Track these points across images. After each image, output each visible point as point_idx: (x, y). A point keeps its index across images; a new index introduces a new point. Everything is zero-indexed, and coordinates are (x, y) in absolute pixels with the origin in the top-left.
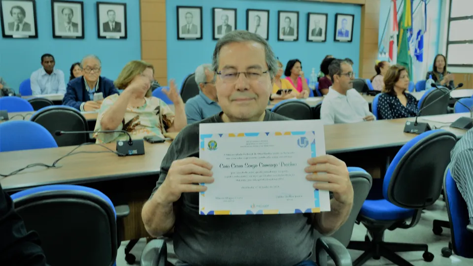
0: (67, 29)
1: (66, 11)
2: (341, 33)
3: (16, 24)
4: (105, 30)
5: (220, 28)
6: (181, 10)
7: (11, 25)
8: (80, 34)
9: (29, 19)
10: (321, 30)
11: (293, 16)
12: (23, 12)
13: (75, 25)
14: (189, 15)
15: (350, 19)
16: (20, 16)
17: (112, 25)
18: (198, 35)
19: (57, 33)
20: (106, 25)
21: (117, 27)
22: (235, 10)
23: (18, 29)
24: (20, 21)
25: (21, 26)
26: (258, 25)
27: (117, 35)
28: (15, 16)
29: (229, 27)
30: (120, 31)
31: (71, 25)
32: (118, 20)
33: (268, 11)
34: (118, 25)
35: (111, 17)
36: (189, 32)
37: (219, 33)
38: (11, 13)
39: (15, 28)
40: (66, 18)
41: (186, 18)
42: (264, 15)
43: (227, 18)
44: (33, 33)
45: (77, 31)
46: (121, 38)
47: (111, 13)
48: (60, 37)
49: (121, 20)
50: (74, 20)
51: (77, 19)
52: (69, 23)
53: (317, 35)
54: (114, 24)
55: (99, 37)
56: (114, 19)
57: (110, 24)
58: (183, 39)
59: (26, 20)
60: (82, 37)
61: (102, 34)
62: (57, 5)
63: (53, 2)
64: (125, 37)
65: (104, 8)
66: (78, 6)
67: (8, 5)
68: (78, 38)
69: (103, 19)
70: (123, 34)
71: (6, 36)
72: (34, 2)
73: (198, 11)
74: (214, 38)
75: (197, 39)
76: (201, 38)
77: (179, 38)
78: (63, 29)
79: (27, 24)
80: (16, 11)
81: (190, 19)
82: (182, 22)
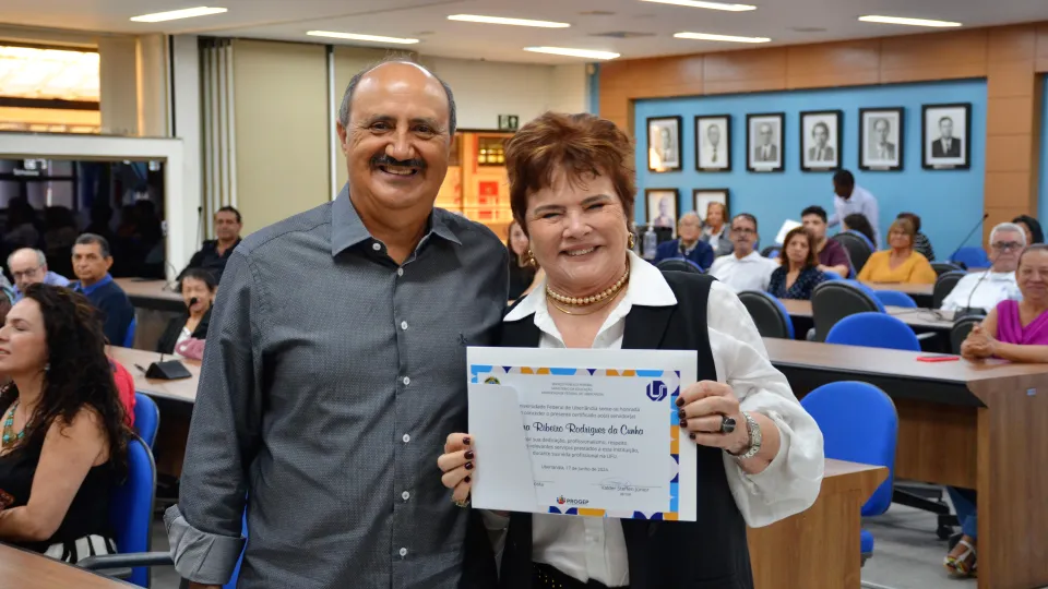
0: (880, 154)
1: (880, 125)
3: (818, 149)
4: (934, 155)
7: (812, 151)
8: (895, 163)
9: (832, 142)
12: (826, 131)
13: (891, 147)
16: (823, 137)
17: (946, 145)
19: (867, 162)
20: (937, 144)
21: (954, 148)
23: (819, 159)
24: (823, 144)
25: (823, 152)
28: (818, 138)
30: (958, 154)
31: (885, 148)
32: (956, 134)
34: (956, 142)
35: (945, 130)
38: (814, 134)
39: (816, 156)
40: (879, 136)
45: (893, 158)
46: (958, 167)
47: (946, 123)
48: (868, 169)
49: (959, 132)
50: (889, 140)
52: (883, 144)
54: (950, 142)
55: (924, 166)
56: (950, 132)
57: (944, 143)
59: (829, 143)
61: (931, 160)
62: (868, 116)
63: (862, 111)
64: (966, 166)
65: (933, 116)
66: (895, 115)
67: (810, 122)
68: (892, 169)
69: (933, 134)
70: (961, 160)
71: (804, 169)
72: (840, 115)
78: (874, 156)
79: (830, 150)
80: (820, 130)
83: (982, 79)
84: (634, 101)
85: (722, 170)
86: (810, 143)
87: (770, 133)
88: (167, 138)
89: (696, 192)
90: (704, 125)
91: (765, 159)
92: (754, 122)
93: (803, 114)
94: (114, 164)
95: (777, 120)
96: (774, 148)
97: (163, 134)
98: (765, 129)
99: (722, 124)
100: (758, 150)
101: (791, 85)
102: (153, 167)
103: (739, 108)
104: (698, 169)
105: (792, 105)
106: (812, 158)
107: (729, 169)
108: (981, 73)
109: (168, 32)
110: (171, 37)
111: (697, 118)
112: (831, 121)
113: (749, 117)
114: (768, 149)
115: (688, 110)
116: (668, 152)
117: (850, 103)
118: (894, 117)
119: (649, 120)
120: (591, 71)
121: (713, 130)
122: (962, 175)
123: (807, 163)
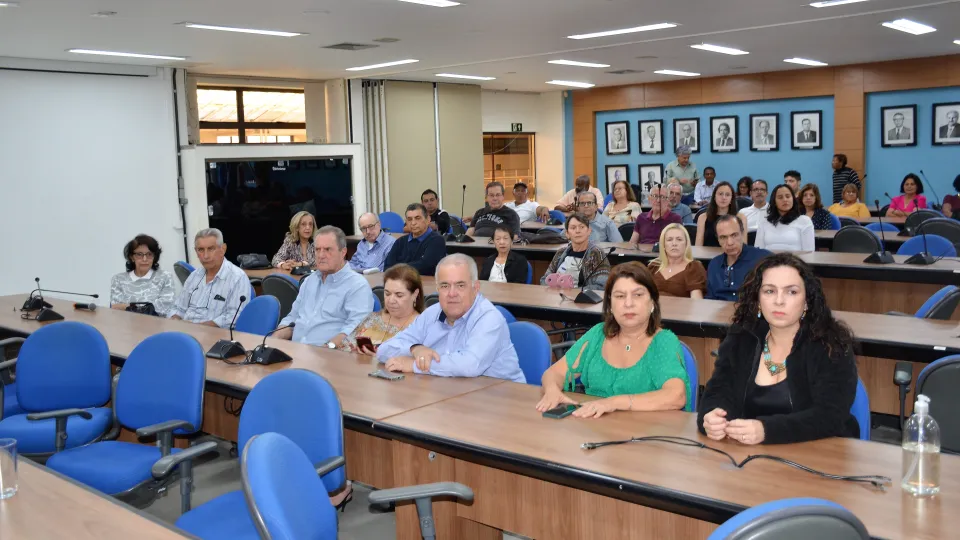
0: (764, 141)
1: (764, 124)
3: (722, 139)
4: (799, 141)
6: (887, 112)
7: (718, 141)
8: (774, 146)
9: (732, 135)
12: (728, 128)
13: (771, 137)
14: (898, 117)
16: (726, 132)
17: (806, 135)
18: (911, 141)
20: (801, 135)
21: (812, 137)
23: (723, 144)
24: (725, 136)
25: (726, 141)
27: (812, 145)
28: (722, 132)
30: (815, 141)
31: (767, 137)
32: (812, 129)
34: (813, 134)
35: (805, 127)
36: (898, 137)
37: (943, 136)
38: (719, 130)
39: (721, 142)
40: (763, 131)
41: (894, 120)
44: (733, 147)
45: (772, 143)
46: (815, 148)
47: (807, 122)
48: (756, 150)
50: (769, 133)
51: (773, 131)
52: (765, 135)
54: (809, 133)
55: (793, 148)
56: (809, 127)
57: (805, 134)
58: (889, 146)
59: (730, 136)
62: (755, 119)
63: (751, 116)
64: (820, 147)
65: (798, 118)
66: (774, 118)
67: (717, 123)
68: (772, 150)
70: (817, 144)
71: (713, 151)
72: (737, 119)
73: (911, 110)
74: (934, 143)
75: (909, 145)
76: (915, 144)
77: (884, 145)
78: (760, 142)
79: (730, 139)
80: (723, 128)
81: (898, 121)
82: (889, 125)
83: (832, 96)
84: (595, 113)
85: (658, 153)
86: (717, 135)
87: (690, 130)
88: (347, 143)
89: (640, 166)
90: (644, 126)
92: (678, 123)
93: (712, 119)
94: (324, 161)
95: (695, 122)
96: (692, 139)
97: (345, 141)
98: (686, 128)
99: (657, 126)
100: (682, 140)
101: (705, 101)
102: (345, 162)
103: (668, 116)
104: (641, 152)
105: (705, 114)
106: (718, 144)
107: (662, 152)
108: (831, 93)
109: (347, 79)
110: (349, 80)
111: (640, 123)
112: (731, 122)
113: (675, 121)
114: (689, 139)
115: (633, 118)
116: (620, 143)
117: (743, 112)
119: (607, 124)
120: (566, 95)
121: (651, 129)
122: (818, 152)
123: (715, 148)
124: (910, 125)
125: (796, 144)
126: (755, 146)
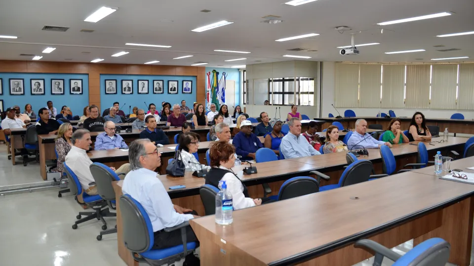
0: (57, 90)
1: (57, 83)
2: (186, 90)
4: (73, 91)
5: (125, 88)
6: (107, 81)
7: (35, 90)
8: (62, 93)
9: (42, 87)
10: (175, 88)
11: (161, 83)
12: (39, 84)
13: (60, 89)
14: (110, 83)
15: (190, 83)
17: (76, 89)
18: (115, 92)
20: (74, 88)
21: (78, 89)
22: (132, 81)
23: (37, 91)
24: (38, 88)
26: (144, 87)
27: (78, 93)
28: (37, 86)
29: (129, 88)
30: (80, 91)
32: (78, 86)
33: (148, 81)
34: (79, 89)
35: (76, 85)
36: (111, 91)
37: (125, 91)
38: (35, 85)
40: (57, 86)
42: (146, 83)
43: (129, 84)
44: (43, 92)
45: (61, 91)
47: (76, 83)
48: (54, 94)
49: (80, 86)
50: (60, 87)
51: (61, 86)
52: (58, 88)
53: (174, 91)
59: (41, 87)
60: (63, 94)
62: (53, 81)
63: (51, 80)
64: (82, 94)
65: (73, 82)
69: (73, 86)
72: (44, 80)
73: (115, 81)
74: (122, 93)
75: (114, 93)
76: (116, 93)
77: (106, 93)
78: (55, 91)
79: (41, 89)
80: (37, 84)
81: (111, 85)
82: (108, 86)
83: (88, 74)
86: (33, 87)
87: (18, 84)
91: (17, 91)
92: (11, 81)
93: (31, 80)
95: (22, 80)
98: (16, 83)
100: (14, 89)
103: (6, 77)
105: (27, 77)
107: (2, 94)
113: (10, 79)
114: (18, 88)
117: (47, 77)
118: (61, 82)
122: (81, 96)
123: (33, 93)
124: (114, 87)
125: (72, 92)
126: (53, 92)
